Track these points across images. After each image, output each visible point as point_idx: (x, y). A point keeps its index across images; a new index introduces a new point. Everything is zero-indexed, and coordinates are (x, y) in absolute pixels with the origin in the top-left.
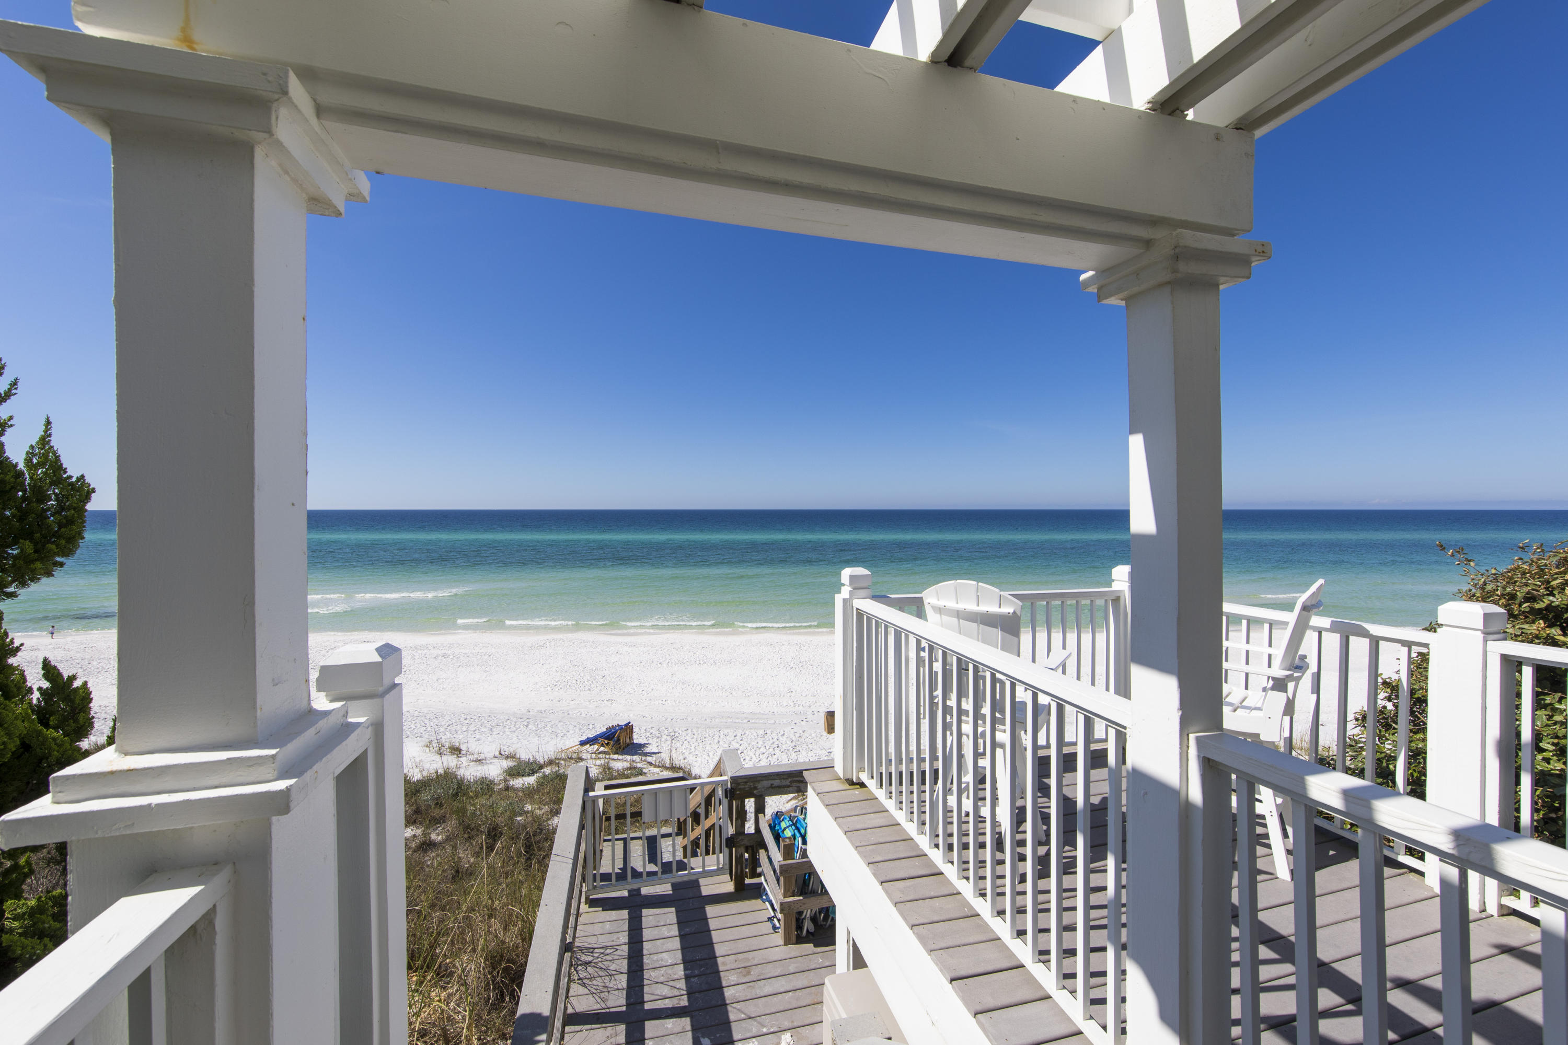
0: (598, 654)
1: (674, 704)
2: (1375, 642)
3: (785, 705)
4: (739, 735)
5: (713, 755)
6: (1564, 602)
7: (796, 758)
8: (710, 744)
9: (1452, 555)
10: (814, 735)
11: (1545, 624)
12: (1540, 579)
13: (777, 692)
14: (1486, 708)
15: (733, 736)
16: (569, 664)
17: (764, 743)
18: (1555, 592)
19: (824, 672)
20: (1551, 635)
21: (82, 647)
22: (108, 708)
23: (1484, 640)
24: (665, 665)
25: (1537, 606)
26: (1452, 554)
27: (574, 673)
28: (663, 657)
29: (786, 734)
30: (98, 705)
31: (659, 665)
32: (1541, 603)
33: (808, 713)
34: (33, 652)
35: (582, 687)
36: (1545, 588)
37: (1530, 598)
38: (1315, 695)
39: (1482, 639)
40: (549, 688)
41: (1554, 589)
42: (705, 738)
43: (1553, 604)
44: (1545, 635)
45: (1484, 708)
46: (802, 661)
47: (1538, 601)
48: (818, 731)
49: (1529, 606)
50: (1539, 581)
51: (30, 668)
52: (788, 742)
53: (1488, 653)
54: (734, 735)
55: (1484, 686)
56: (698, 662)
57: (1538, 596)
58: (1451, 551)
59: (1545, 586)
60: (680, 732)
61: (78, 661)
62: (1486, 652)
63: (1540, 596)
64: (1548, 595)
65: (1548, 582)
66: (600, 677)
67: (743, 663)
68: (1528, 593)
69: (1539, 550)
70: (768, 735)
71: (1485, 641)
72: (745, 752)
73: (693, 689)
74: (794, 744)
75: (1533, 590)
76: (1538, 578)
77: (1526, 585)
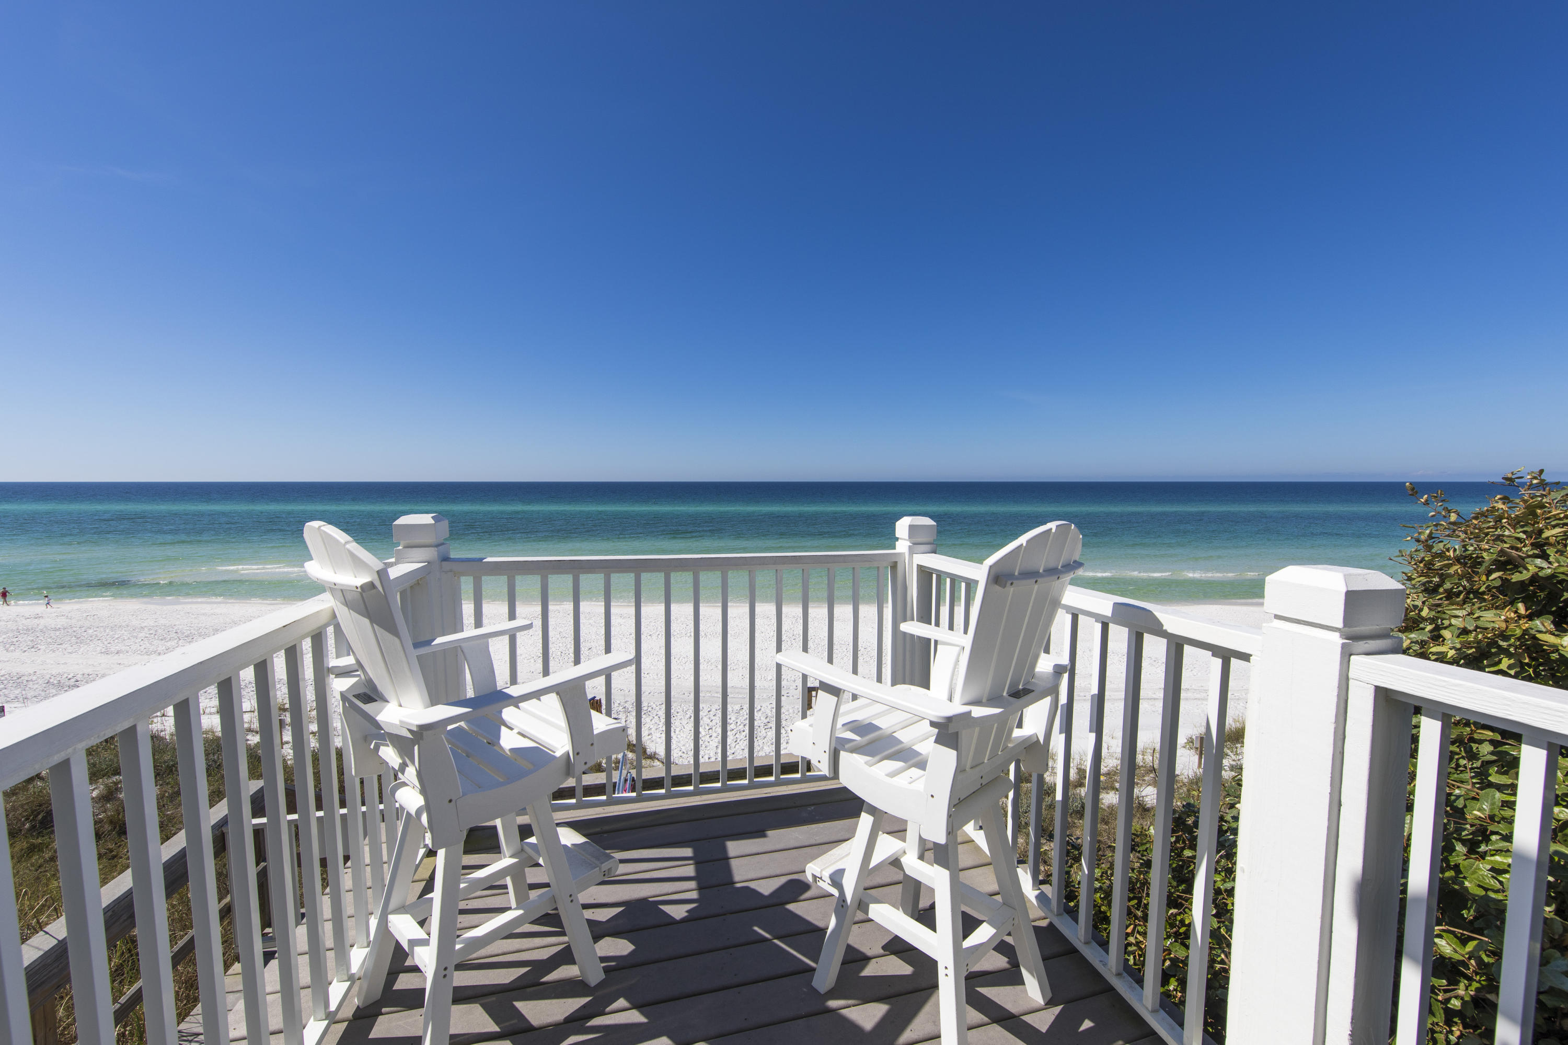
0: (589, 626)
1: (655, 677)
2: (1177, 645)
3: (769, 679)
4: (714, 710)
5: (680, 731)
6: (1561, 570)
7: (765, 735)
8: (681, 719)
9: (1426, 503)
10: (791, 711)
11: (1526, 610)
12: (1525, 529)
13: (764, 666)
14: (1340, 805)
15: (707, 712)
16: (558, 636)
17: (737, 718)
18: (1551, 551)
19: (816, 646)
20: (1533, 632)
21: (85, 615)
22: (90, 676)
23: (1342, 653)
24: (654, 637)
25: (1516, 577)
26: (1426, 501)
27: (561, 645)
28: (654, 630)
29: (763, 709)
30: (81, 673)
31: (649, 637)
32: (1525, 572)
33: (791, 688)
34: (36, 620)
35: (566, 659)
36: (1532, 544)
37: (1506, 563)
38: (1093, 735)
39: (1338, 650)
40: (532, 661)
41: (1547, 542)
42: (678, 713)
43: (1540, 574)
44: (1518, 632)
45: (1336, 804)
46: (795, 633)
47: (1521, 569)
48: (796, 707)
49: (1499, 577)
50: (1524, 532)
51: (26, 635)
52: (762, 718)
53: (1351, 682)
54: (709, 709)
55: (1338, 756)
56: (689, 635)
57: (1519, 560)
58: (1426, 496)
59: (1532, 541)
60: (654, 706)
61: (75, 629)
62: (1348, 679)
63: (1523, 559)
64: (1537, 556)
65: (1541, 532)
66: (587, 649)
67: (734, 636)
68: (1502, 552)
69: (1535, 481)
70: (743, 711)
71: (1347, 654)
72: (714, 728)
73: (678, 662)
74: (768, 720)
75: (1512, 548)
76: (1522, 526)
77: (1499, 538)
